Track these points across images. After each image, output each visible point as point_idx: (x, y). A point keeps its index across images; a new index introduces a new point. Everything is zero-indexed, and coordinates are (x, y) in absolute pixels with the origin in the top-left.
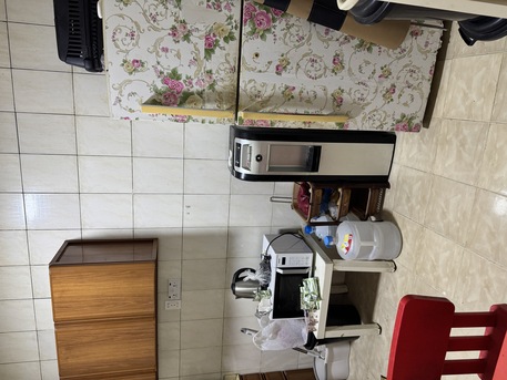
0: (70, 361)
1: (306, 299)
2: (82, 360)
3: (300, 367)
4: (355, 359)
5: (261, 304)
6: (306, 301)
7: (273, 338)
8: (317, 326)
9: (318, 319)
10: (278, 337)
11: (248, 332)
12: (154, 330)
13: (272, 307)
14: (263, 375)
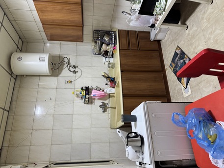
0: (44, 17)
1: (158, 10)
2: (50, 18)
3: (145, 31)
4: (170, 34)
5: (134, 5)
6: (157, 10)
7: (136, 21)
8: (158, 22)
9: (160, 20)
10: (138, 21)
11: (125, 13)
12: (81, 10)
13: (139, 9)
14: (128, 31)
